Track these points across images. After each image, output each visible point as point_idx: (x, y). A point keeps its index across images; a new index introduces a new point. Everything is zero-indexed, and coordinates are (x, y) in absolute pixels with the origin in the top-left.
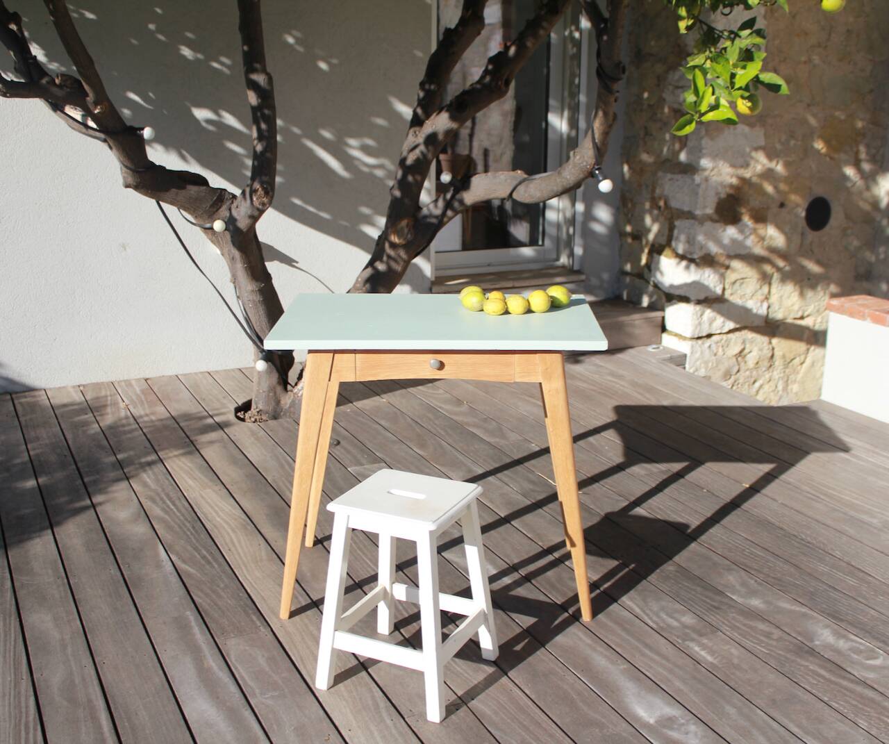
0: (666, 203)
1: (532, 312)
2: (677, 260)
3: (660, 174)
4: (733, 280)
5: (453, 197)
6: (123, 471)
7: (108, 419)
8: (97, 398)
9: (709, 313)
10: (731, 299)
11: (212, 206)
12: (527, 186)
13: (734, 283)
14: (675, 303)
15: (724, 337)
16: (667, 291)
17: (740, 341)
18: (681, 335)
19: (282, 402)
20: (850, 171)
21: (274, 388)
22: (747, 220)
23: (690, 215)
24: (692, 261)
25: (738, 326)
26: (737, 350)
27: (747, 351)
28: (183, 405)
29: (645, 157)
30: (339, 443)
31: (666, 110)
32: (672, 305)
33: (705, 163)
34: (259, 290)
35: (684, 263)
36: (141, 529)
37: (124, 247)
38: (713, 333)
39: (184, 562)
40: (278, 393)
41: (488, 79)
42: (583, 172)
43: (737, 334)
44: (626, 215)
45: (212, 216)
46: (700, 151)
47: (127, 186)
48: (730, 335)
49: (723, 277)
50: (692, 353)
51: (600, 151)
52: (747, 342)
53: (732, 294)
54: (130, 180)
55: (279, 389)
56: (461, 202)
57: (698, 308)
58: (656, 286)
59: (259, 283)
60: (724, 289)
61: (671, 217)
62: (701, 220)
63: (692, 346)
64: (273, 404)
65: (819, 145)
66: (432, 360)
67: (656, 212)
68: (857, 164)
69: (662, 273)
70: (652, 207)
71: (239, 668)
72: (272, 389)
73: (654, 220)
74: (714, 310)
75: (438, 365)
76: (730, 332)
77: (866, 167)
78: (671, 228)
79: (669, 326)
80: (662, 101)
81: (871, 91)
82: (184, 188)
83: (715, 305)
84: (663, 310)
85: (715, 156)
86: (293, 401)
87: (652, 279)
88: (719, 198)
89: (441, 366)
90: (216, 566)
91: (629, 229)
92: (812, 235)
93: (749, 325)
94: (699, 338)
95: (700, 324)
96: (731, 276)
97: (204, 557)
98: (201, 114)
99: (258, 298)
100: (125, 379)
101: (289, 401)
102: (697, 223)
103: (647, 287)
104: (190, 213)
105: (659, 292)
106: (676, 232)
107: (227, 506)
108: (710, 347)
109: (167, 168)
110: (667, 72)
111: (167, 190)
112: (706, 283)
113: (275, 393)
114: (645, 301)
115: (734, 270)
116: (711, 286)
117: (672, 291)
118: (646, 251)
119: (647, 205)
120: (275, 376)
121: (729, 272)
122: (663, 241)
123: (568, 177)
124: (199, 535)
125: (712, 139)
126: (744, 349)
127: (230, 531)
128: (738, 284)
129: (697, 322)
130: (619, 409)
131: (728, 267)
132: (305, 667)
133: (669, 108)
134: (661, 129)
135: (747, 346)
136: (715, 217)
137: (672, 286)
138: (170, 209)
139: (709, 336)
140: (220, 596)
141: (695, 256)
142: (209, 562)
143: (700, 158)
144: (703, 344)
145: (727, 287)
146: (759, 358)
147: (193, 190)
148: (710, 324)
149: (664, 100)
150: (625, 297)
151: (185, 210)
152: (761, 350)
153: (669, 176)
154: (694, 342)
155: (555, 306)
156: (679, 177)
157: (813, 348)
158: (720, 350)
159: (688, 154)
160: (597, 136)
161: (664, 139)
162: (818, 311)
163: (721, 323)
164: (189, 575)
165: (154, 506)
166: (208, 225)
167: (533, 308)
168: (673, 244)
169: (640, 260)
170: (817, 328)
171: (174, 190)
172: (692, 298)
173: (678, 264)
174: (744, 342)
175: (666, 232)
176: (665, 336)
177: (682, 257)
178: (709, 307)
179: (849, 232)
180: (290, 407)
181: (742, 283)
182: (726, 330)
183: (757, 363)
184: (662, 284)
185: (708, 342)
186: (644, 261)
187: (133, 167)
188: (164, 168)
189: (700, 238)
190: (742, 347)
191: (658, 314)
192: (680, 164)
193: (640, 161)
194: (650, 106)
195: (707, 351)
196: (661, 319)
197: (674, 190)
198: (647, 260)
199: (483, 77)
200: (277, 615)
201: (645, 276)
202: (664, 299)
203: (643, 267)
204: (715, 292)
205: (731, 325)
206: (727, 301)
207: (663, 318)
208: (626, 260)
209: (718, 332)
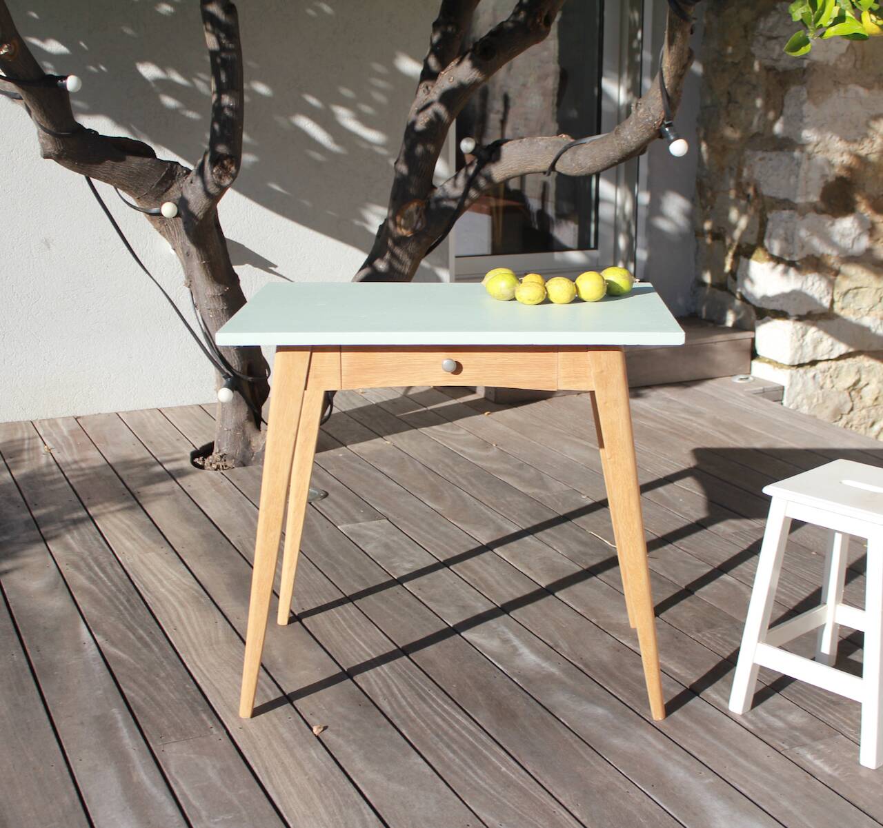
0: (756, 191)
1: (582, 301)
2: (772, 264)
3: (748, 152)
4: (845, 290)
5: (477, 172)
6: (40, 532)
7: (25, 467)
8: (12, 441)
9: (813, 332)
10: (842, 313)
11: (159, 184)
12: (575, 153)
13: (846, 293)
14: (769, 321)
15: (833, 364)
16: (758, 305)
17: (854, 370)
18: (777, 362)
19: (253, 444)
22: (863, 207)
23: (787, 204)
24: (791, 264)
25: (851, 350)
26: (850, 381)
27: (862, 383)
28: (123, 448)
29: (731, 133)
30: (326, 495)
31: (756, 67)
32: (764, 323)
33: (809, 135)
34: (222, 295)
35: (781, 267)
36: (59, 602)
37: (47, 243)
38: (818, 359)
39: (113, 644)
41: (522, 15)
42: (649, 130)
43: (850, 361)
44: (704, 208)
45: (159, 198)
46: (801, 120)
47: (46, 157)
48: (841, 362)
49: (832, 284)
50: (791, 385)
51: (671, 101)
52: (863, 372)
53: (842, 309)
54: (50, 148)
55: (249, 426)
56: (489, 179)
57: (799, 325)
58: (743, 299)
59: (222, 286)
60: (832, 302)
61: (763, 208)
62: (801, 211)
63: (792, 376)
64: (242, 446)
66: (445, 359)
67: (743, 202)
69: (752, 281)
70: (737, 196)
71: (181, 783)
73: (742, 212)
74: (820, 328)
75: (453, 367)
76: (841, 357)
78: (763, 224)
79: (760, 350)
80: (750, 57)
82: (123, 160)
83: (820, 322)
84: (753, 330)
85: (820, 127)
87: (739, 290)
88: (826, 182)
89: (458, 368)
90: (156, 650)
91: (707, 226)
93: (866, 349)
94: (800, 365)
95: (801, 346)
96: (844, 284)
97: (140, 638)
98: (149, 71)
99: (220, 306)
100: (49, 417)
101: (262, 443)
102: (797, 215)
103: (733, 301)
104: (130, 194)
105: (748, 306)
106: (770, 225)
107: (176, 574)
108: (814, 377)
109: (100, 134)
110: (757, 19)
111: (100, 162)
112: (810, 292)
114: (730, 319)
115: (846, 276)
116: (817, 296)
117: (765, 305)
118: (731, 254)
119: (732, 194)
120: (244, 411)
121: (839, 278)
122: (752, 240)
123: (629, 137)
124: (135, 609)
125: (816, 104)
126: (858, 381)
127: (176, 604)
128: (850, 295)
129: (797, 344)
130: (699, 453)
131: (837, 273)
132: (271, 781)
133: (761, 65)
134: (748, 94)
135: (863, 376)
136: (822, 206)
137: (765, 298)
138: (104, 188)
139: (814, 363)
140: (160, 689)
141: (796, 258)
142: (146, 645)
143: (800, 129)
144: (805, 373)
145: (836, 299)
146: (879, 393)
147: (134, 162)
148: (815, 347)
149: (753, 55)
150: (704, 315)
151: (124, 190)
153: (760, 154)
154: (794, 371)
155: (611, 293)
156: (773, 155)
158: (828, 381)
159: (785, 124)
160: (666, 81)
161: (754, 106)
163: (826, 345)
164: (119, 661)
165: (76, 573)
166: (155, 210)
167: (583, 295)
168: (766, 243)
169: (724, 265)
171: (109, 163)
172: (791, 312)
173: (774, 268)
174: (859, 371)
175: (757, 228)
176: (755, 363)
177: (778, 260)
178: (813, 325)
181: (857, 293)
182: (835, 355)
183: (876, 399)
184: (751, 295)
185: (812, 371)
186: (728, 268)
187: (53, 130)
188: (96, 133)
189: (803, 233)
190: (857, 378)
191: (748, 335)
192: (774, 138)
193: (722, 137)
194: (734, 64)
195: (811, 383)
196: (749, 341)
197: (766, 172)
198: (732, 265)
199: (516, 14)
200: (235, 712)
201: (730, 286)
202: (754, 316)
203: (727, 274)
204: (821, 305)
205: (842, 348)
206: (837, 316)
207: (753, 340)
208: (705, 269)
209: (826, 357)
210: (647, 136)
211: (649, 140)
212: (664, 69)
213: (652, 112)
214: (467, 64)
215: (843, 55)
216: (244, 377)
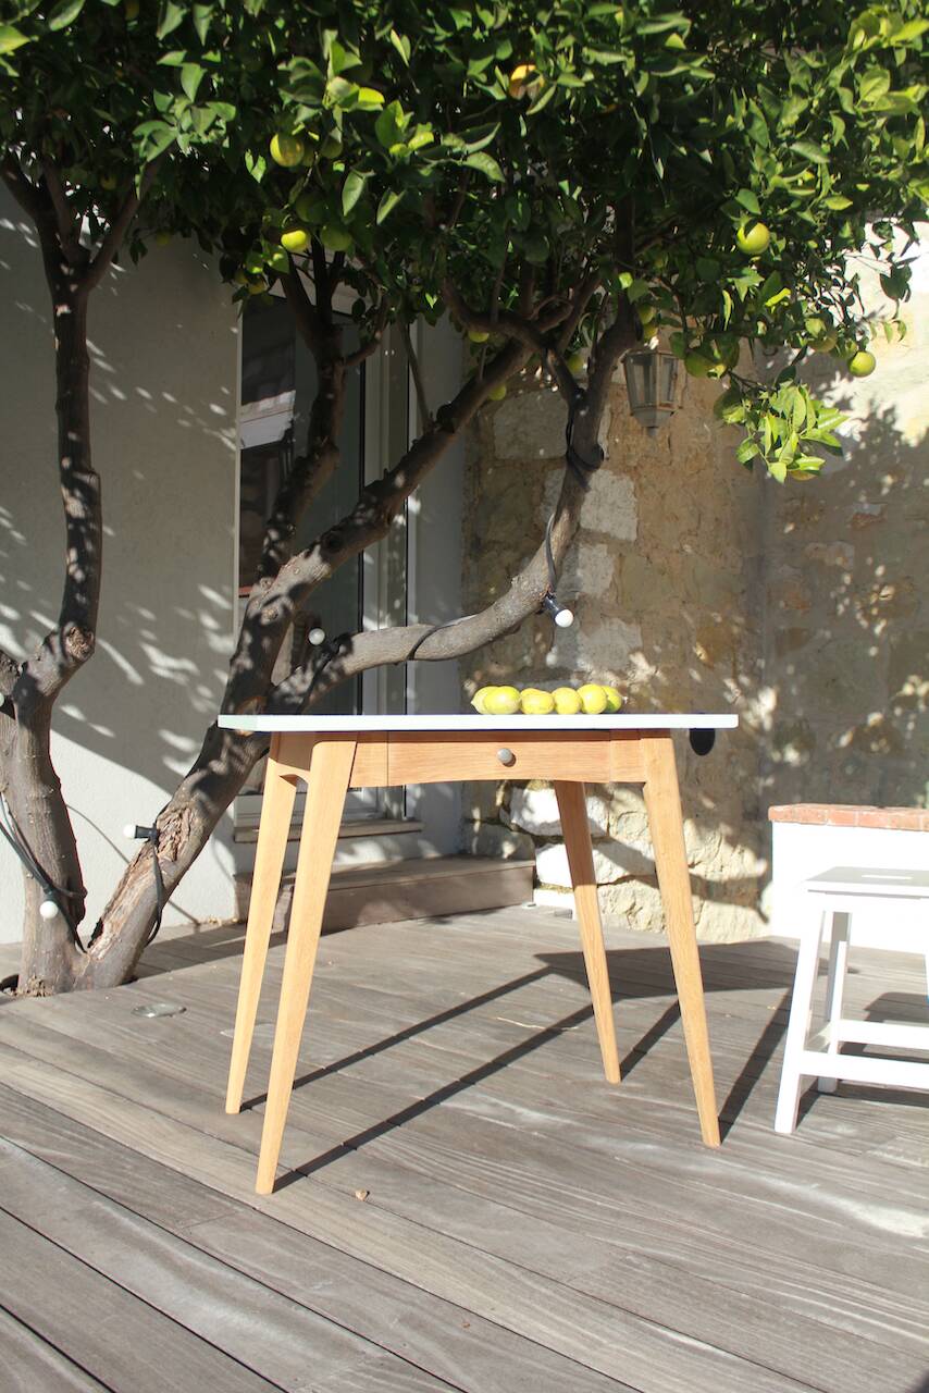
2: (550, 790)
4: (618, 814)
10: (617, 838)
12: (442, 635)
13: (619, 818)
14: (550, 847)
15: (612, 887)
16: (536, 833)
17: (629, 894)
18: (561, 887)
19: (74, 969)
20: (730, 684)
21: (63, 946)
25: (627, 874)
26: (627, 905)
27: (637, 908)
29: (496, 669)
32: (544, 850)
33: (584, 662)
34: (46, 798)
38: (600, 882)
39: (41, 1145)
40: (68, 956)
43: (627, 885)
46: (576, 649)
48: (619, 886)
49: (607, 809)
52: (637, 895)
53: (617, 833)
55: (67, 945)
58: (520, 829)
59: (46, 788)
60: (609, 826)
64: (62, 970)
65: (700, 651)
66: (498, 750)
68: (735, 677)
69: (531, 811)
72: (60, 949)
74: (600, 852)
76: (618, 881)
77: (745, 680)
79: (543, 878)
81: (743, 592)
83: (600, 846)
84: (534, 859)
86: (91, 967)
87: (514, 821)
89: (511, 762)
92: (697, 759)
93: (638, 874)
96: (616, 809)
97: (73, 1138)
99: (44, 810)
101: (85, 967)
103: (508, 833)
105: (526, 836)
112: (590, 816)
113: (64, 954)
114: (508, 849)
115: (620, 801)
116: (596, 820)
117: (545, 832)
118: (502, 788)
120: (61, 926)
121: (613, 803)
123: (510, 612)
125: (587, 635)
126: (634, 904)
128: (623, 819)
130: (543, 957)
131: (611, 798)
135: (638, 900)
137: (542, 825)
140: (136, 1181)
142: (85, 1143)
143: (575, 657)
145: (611, 824)
146: (651, 916)
150: (474, 850)
152: (653, 905)
157: (706, 903)
158: (609, 903)
159: (560, 653)
160: (554, 551)
162: (709, 856)
163: (609, 869)
164: (64, 1161)
169: (495, 799)
170: (709, 877)
174: (634, 895)
176: (537, 892)
179: (733, 759)
180: (86, 975)
181: (627, 819)
182: (613, 879)
183: (650, 923)
184: (530, 824)
186: (499, 801)
190: (632, 901)
191: (530, 863)
192: (545, 669)
196: (531, 869)
198: (503, 798)
200: (251, 1193)
201: (503, 819)
202: (532, 844)
203: (499, 808)
204: (600, 829)
205: (619, 872)
206: (614, 840)
207: (535, 868)
208: (473, 805)
209: (606, 881)
212: (552, 540)
213: (537, 583)
214: (315, 557)
215: (607, 590)
216: (65, 891)
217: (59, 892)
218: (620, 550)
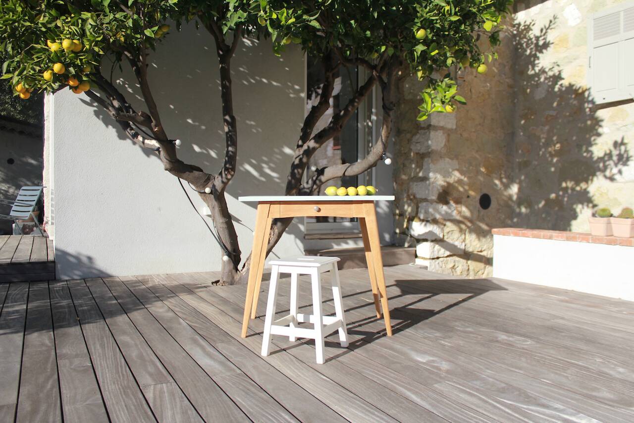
0: (414, 197)
1: (359, 195)
2: (421, 222)
3: (411, 183)
4: (448, 231)
5: (317, 179)
6: (159, 299)
7: (150, 284)
8: (144, 279)
9: (437, 247)
10: (447, 240)
11: (205, 182)
12: (351, 169)
13: (448, 233)
14: (421, 243)
15: (445, 259)
16: (417, 238)
17: (453, 261)
18: (424, 258)
19: (235, 278)
20: (497, 182)
22: (452, 202)
23: (426, 200)
24: (427, 221)
25: (451, 254)
26: (451, 265)
27: (456, 266)
28: (187, 280)
29: (404, 177)
31: (412, 154)
32: (419, 244)
33: (431, 175)
34: (225, 222)
35: (424, 223)
36: (171, 314)
37: (160, 209)
38: (440, 256)
39: (193, 323)
41: (332, 125)
42: (377, 156)
43: (451, 258)
44: (396, 205)
45: (204, 187)
46: (429, 170)
47: (166, 169)
48: (448, 258)
49: (443, 230)
50: (430, 266)
51: (385, 145)
52: (456, 262)
53: (447, 238)
54: (168, 166)
55: (234, 271)
57: (432, 244)
58: (411, 236)
59: (225, 219)
60: (444, 236)
61: (417, 202)
62: (432, 202)
63: (430, 263)
64: (231, 278)
65: (483, 170)
66: (315, 207)
67: (409, 201)
68: (500, 179)
69: (413, 230)
70: (407, 199)
71: (224, 351)
72: (230, 271)
73: (409, 205)
74: (440, 245)
75: (317, 209)
76: (448, 256)
77: (504, 180)
78: (418, 208)
79: (418, 254)
80: (410, 150)
81: (505, 146)
82: (192, 172)
83: (440, 243)
84: (416, 247)
85: (435, 172)
86: (240, 277)
87: (410, 233)
88: (439, 192)
89: (319, 210)
91: (397, 212)
92: (483, 212)
93: (456, 254)
94: (433, 259)
95: (433, 251)
96: (446, 230)
97: (202, 322)
99: (225, 226)
100: (157, 273)
101: (238, 277)
102: (429, 203)
103: (407, 238)
104: (194, 185)
105: (413, 239)
106: (419, 210)
107: (212, 308)
108: (438, 263)
109: (185, 163)
110: (412, 137)
111: (183, 172)
112: (435, 232)
113: (232, 273)
114: (407, 244)
115: (448, 227)
116: (438, 233)
117: (419, 238)
118: (406, 220)
119: (405, 200)
120: (232, 265)
121: (446, 227)
122: (414, 214)
123: (371, 159)
125: (434, 164)
126: (454, 265)
128: (450, 233)
129: (432, 251)
131: (445, 225)
132: (255, 350)
133: (414, 152)
134: (410, 163)
135: (456, 264)
136: (437, 201)
137: (419, 235)
138: (184, 182)
139: (438, 258)
140: (212, 332)
141: (429, 219)
142: (204, 323)
143: (429, 173)
144: (435, 261)
145: (445, 234)
146: (462, 270)
147: (196, 173)
148: (438, 252)
149: (411, 149)
150: (397, 243)
151: (192, 183)
152: (463, 266)
153: (415, 183)
154: (431, 261)
155: (368, 194)
156: (420, 183)
157: (487, 266)
158: (444, 265)
159: (423, 172)
160: (383, 139)
161: (411, 168)
162: (488, 248)
163: (443, 252)
164: (196, 326)
165: (175, 308)
166: (203, 191)
167: (359, 193)
168: (419, 215)
169: (403, 225)
170: (488, 256)
171: (187, 173)
172: (429, 239)
173: (421, 224)
174: (455, 262)
175: (415, 210)
176: (417, 259)
177: (423, 221)
178: (437, 244)
179: (500, 211)
180: (239, 280)
181: (452, 233)
182: (446, 255)
183: (462, 272)
184: (414, 235)
185: (438, 261)
186: (405, 226)
187: (169, 159)
188: (183, 163)
189: (431, 210)
190: (454, 264)
191: (413, 249)
192: (420, 177)
193: (402, 179)
194: (405, 153)
195: (437, 266)
196: (414, 251)
197: (418, 190)
198: (407, 225)
199: (330, 124)
200: (240, 337)
201: (406, 232)
202: (415, 242)
203: (405, 229)
204: (439, 237)
205: (448, 253)
206: (445, 241)
207: (416, 251)
208: (397, 227)
209: (442, 256)
210: (377, 158)
211: (378, 160)
212: (382, 135)
213: (379, 150)
214: (312, 141)
215: (443, 147)
216: (232, 253)
217: (230, 253)
218: (449, 133)
